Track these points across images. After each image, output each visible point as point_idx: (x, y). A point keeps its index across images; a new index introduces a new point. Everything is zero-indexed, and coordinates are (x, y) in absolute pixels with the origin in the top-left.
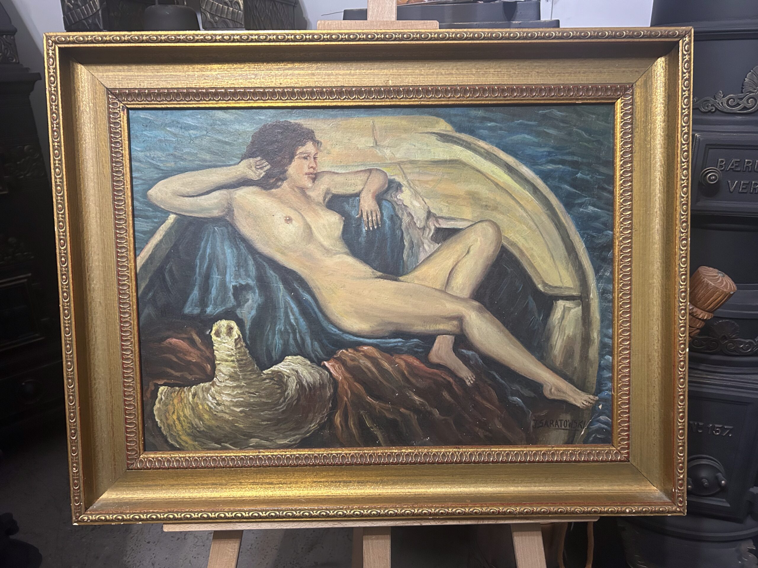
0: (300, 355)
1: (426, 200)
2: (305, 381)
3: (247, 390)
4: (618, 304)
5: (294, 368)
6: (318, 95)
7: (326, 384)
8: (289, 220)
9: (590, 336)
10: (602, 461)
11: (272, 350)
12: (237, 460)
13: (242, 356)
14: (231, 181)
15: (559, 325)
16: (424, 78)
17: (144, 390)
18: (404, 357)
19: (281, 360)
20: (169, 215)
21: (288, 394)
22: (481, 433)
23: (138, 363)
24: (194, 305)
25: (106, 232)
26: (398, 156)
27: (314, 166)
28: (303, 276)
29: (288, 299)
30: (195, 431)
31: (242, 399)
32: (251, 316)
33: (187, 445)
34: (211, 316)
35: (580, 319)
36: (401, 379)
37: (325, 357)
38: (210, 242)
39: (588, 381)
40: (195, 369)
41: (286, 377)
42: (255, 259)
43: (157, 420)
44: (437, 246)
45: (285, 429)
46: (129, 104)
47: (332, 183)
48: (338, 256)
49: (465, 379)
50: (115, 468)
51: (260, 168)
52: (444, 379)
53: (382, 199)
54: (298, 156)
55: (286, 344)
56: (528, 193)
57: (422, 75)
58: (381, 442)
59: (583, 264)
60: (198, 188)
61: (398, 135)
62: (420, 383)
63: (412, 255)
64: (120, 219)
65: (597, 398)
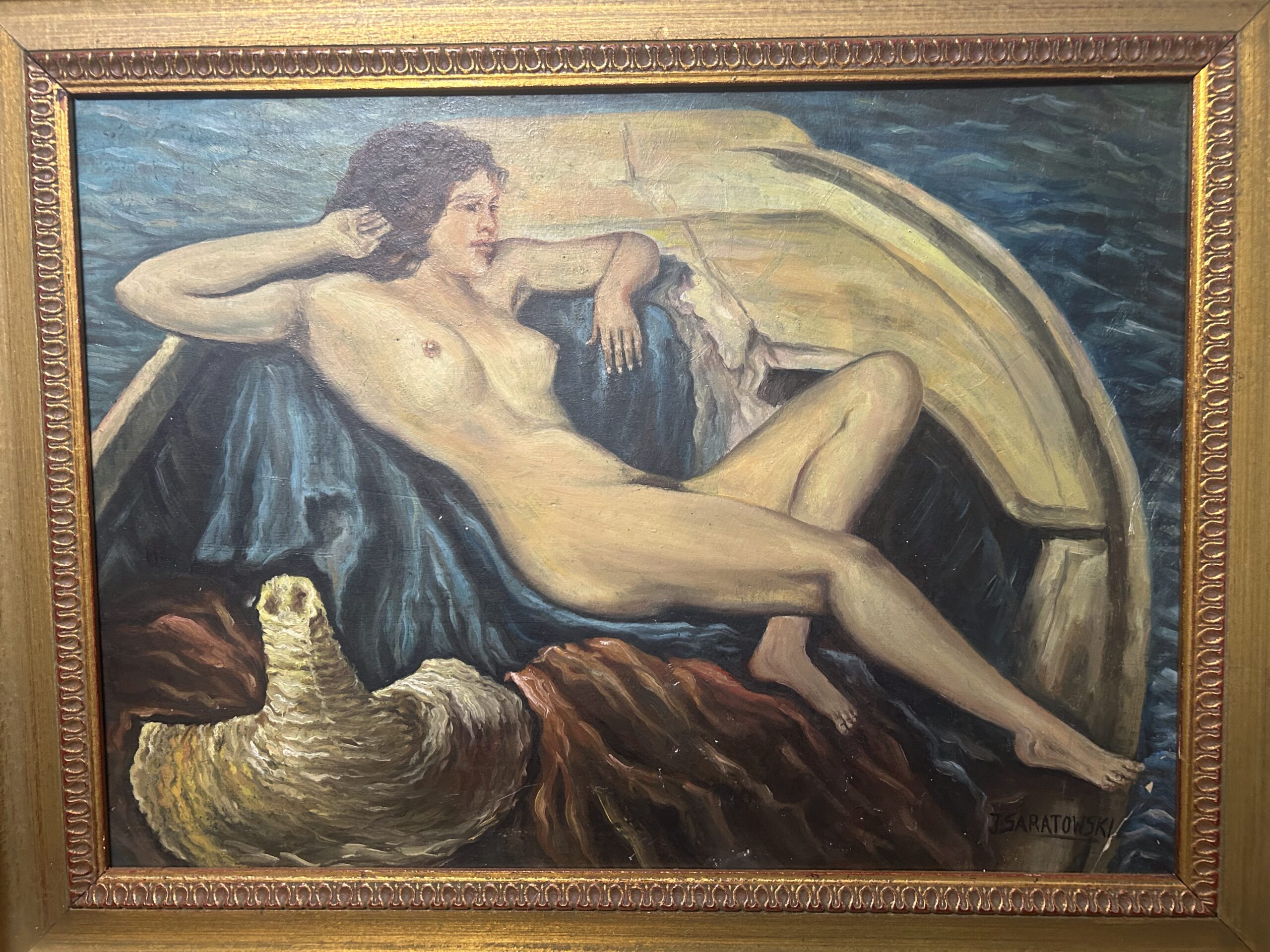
0: (456, 657)
1: (747, 305)
2: (466, 717)
3: (338, 734)
4: (1196, 548)
5: (442, 686)
6: (499, 62)
7: (515, 725)
8: (432, 350)
9: (1126, 623)
10: (1153, 914)
11: (394, 646)
12: (314, 893)
13: (326, 658)
14: (301, 260)
15: (1055, 595)
16: (745, 21)
17: (110, 728)
18: (693, 664)
19: (413, 667)
20: (165, 338)
21: (429, 744)
22: (869, 842)
23: (92, 671)
24: (218, 540)
25: (22, 376)
26: (683, 202)
27: (491, 225)
28: (465, 477)
29: (431, 529)
30: (220, 823)
31: (326, 755)
32: (346, 567)
33: (203, 856)
34: (256, 566)
35: (1103, 583)
36: (685, 716)
37: (512, 662)
38: (255, 399)
39: (1121, 728)
40: (221, 684)
41: (424, 706)
42: (355, 439)
43: (137, 797)
44: (771, 410)
45: (422, 823)
46: (74, 86)
47: (532, 265)
48: (543, 432)
49: (834, 718)
50: (45, 902)
51: (369, 231)
52: (786, 716)
53: (647, 303)
54: (454, 203)
55: (425, 631)
56: (985, 290)
57: (739, 14)
58: (639, 857)
59: (1111, 454)
60: (229, 276)
61: (684, 153)
62: (730, 726)
63: (714, 431)
64: (53, 346)
65: (1142, 766)
